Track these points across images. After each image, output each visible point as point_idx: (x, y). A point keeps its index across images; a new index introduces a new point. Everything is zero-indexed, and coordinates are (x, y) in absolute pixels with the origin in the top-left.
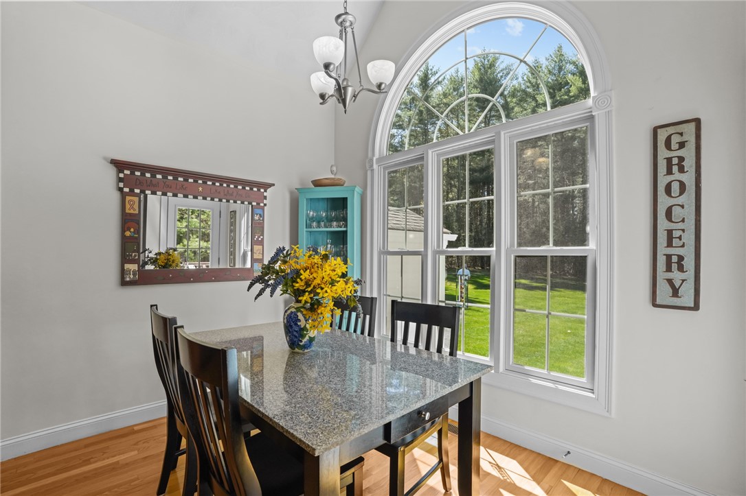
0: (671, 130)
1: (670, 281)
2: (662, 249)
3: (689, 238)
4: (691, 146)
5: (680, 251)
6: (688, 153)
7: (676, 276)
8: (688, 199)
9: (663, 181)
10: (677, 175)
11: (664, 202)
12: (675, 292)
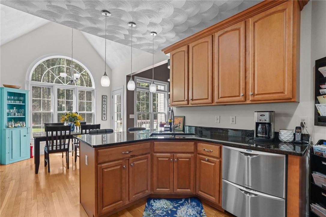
0: (104, 96)
1: (104, 117)
2: (103, 112)
3: (106, 111)
4: (106, 99)
5: (105, 113)
6: (106, 100)
7: (105, 116)
8: (106, 106)
9: (103, 103)
10: (105, 103)
11: (103, 106)
12: (105, 118)
